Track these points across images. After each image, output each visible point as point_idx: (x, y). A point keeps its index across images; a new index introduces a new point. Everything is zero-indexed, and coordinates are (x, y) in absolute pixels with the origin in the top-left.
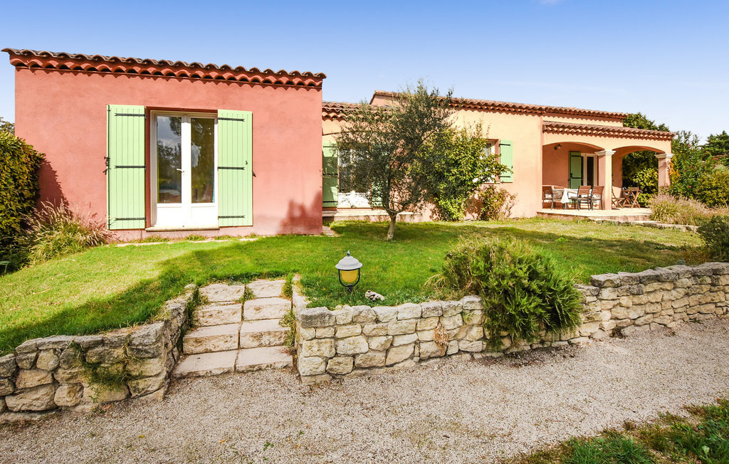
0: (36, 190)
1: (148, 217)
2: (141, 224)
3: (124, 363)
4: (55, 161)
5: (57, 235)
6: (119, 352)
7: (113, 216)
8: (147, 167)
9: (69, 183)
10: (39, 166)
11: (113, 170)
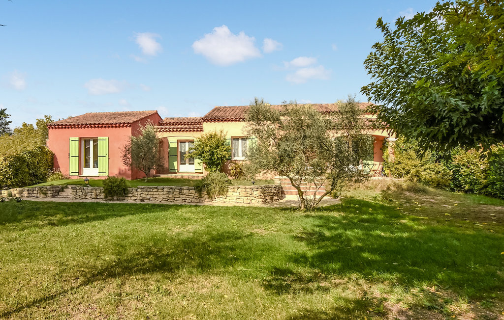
0: (53, 163)
1: (80, 172)
2: (77, 174)
3: (46, 191)
4: (58, 156)
5: (54, 176)
6: (45, 189)
7: (71, 171)
8: (80, 156)
9: (60, 161)
10: (53, 157)
11: (71, 157)
